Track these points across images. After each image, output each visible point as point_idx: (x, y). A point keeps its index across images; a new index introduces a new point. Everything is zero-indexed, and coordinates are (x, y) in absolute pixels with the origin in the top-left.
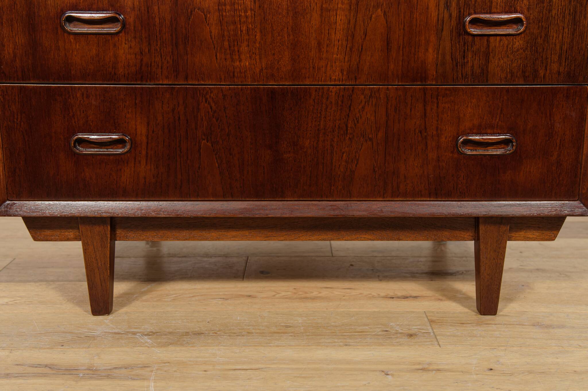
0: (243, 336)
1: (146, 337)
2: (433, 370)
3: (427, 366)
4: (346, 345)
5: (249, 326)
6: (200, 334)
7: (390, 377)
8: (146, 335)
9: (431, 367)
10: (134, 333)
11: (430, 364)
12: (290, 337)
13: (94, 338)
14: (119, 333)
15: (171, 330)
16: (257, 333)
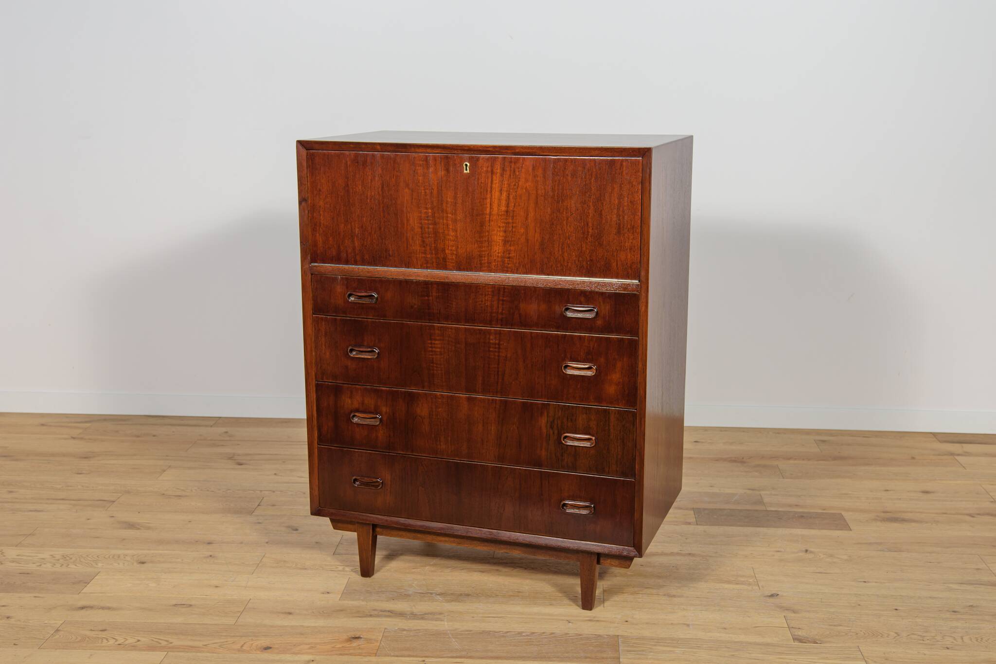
0: (493, 597)
1: (438, 596)
2: (595, 621)
3: (592, 618)
4: (551, 605)
5: (497, 591)
6: (468, 595)
7: (570, 624)
8: (438, 595)
9: (595, 619)
10: (431, 594)
11: (594, 617)
12: (520, 599)
13: (409, 595)
14: (423, 593)
15: (452, 592)
16: (501, 596)
